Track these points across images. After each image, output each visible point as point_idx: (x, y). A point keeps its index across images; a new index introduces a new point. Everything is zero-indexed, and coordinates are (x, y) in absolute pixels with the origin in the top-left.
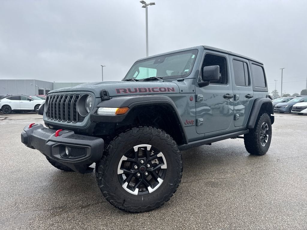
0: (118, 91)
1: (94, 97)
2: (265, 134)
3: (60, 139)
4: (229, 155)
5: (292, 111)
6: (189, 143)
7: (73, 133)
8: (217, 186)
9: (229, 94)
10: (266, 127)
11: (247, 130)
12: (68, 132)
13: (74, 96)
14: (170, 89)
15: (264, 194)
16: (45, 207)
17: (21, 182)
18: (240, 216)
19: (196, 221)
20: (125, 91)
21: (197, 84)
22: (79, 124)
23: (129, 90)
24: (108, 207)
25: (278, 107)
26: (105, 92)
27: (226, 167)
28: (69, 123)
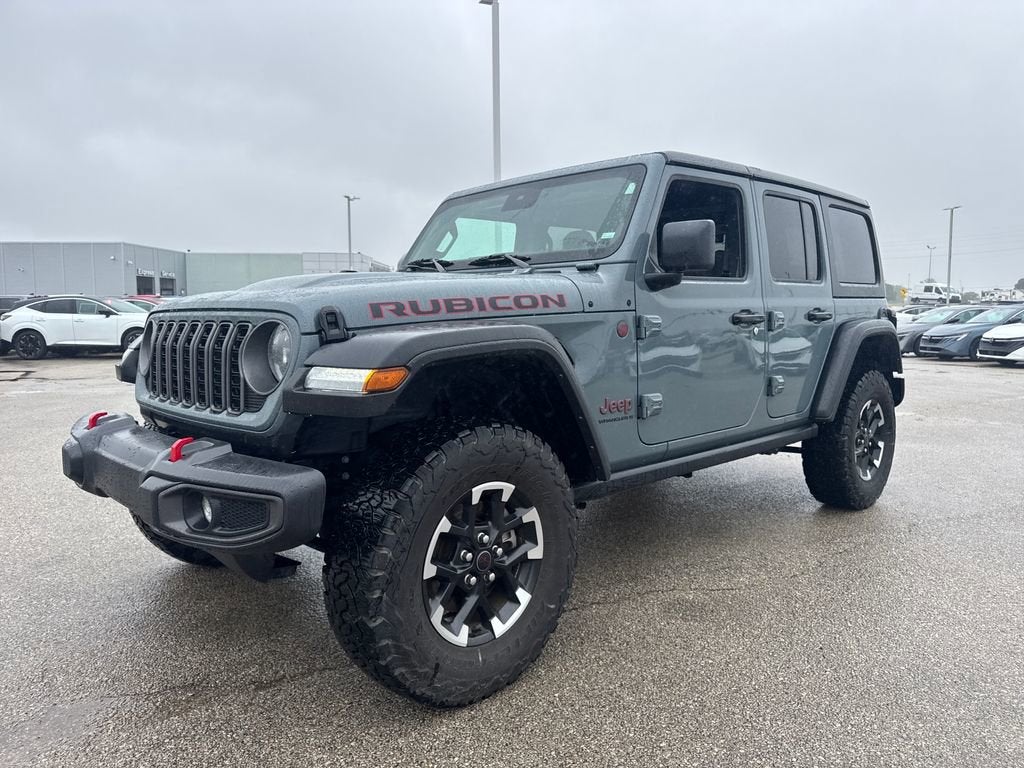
0: (376, 310)
1: (298, 333)
2: (871, 440)
3: (184, 469)
4: (753, 507)
5: (978, 354)
6: (615, 476)
7: (227, 448)
8: (702, 617)
9: (748, 311)
10: (877, 416)
11: (810, 426)
12: (213, 446)
13: (232, 325)
14: (552, 300)
15: (852, 644)
16: (139, 684)
17: (67, 600)
18: (764, 720)
19: (622, 735)
20: (399, 309)
21: (641, 279)
22: (248, 420)
23: (414, 306)
24: (342, 686)
25: (931, 340)
26: (332, 314)
27: (738, 550)
28: (216, 415)
